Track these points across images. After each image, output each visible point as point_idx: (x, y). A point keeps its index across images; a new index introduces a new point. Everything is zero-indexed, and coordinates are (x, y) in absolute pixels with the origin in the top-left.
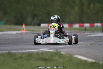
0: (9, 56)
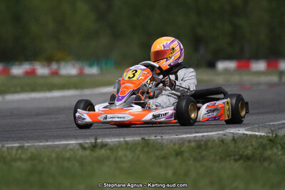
0: (146, 149)
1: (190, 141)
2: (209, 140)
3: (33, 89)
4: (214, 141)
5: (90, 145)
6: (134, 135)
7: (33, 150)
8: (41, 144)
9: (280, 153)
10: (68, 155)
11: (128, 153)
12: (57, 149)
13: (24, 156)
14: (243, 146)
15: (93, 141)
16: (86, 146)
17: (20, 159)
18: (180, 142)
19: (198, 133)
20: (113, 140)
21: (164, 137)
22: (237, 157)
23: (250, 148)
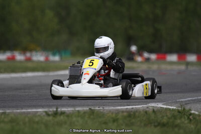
0: (92, 117)
1: (123, 112)
2: (137, 111)
3: (14, 70)
4: (140, 112)
5: (52, 113)
6: (83, 106)
7: (12, 115)
8: (18, 111)
9: (186, 122)
10: (37, 119)
11: (79, 119)
12: (29, 115)
13: (6, 120)
14: (161, 116)
15: (55, 110)
16: (50, 113)
17: (3, 122)
18: (117, 112)
19: (129, 106)
20: (69, 109)
21: (105, 108)
22: (156, 124)
23: (165, 118)
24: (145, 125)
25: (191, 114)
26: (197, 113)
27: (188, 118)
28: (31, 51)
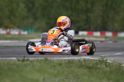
0: (46, 62)
1: (65, 60)
2: (74, 60)
5: (22, 60)
8: (1, 59)
9: (104, 66)
10: (12, 63)
11: (39, 64)
14: (88, 63)
15: (23, 58)
16: (20, 60)
19: (69, 57)
21: (54, 58)
22: (86, 67)
24: (79, 68)
25: (107, 62)
26: (110, 62)
27: (105, 64)
28: (10, 28)
